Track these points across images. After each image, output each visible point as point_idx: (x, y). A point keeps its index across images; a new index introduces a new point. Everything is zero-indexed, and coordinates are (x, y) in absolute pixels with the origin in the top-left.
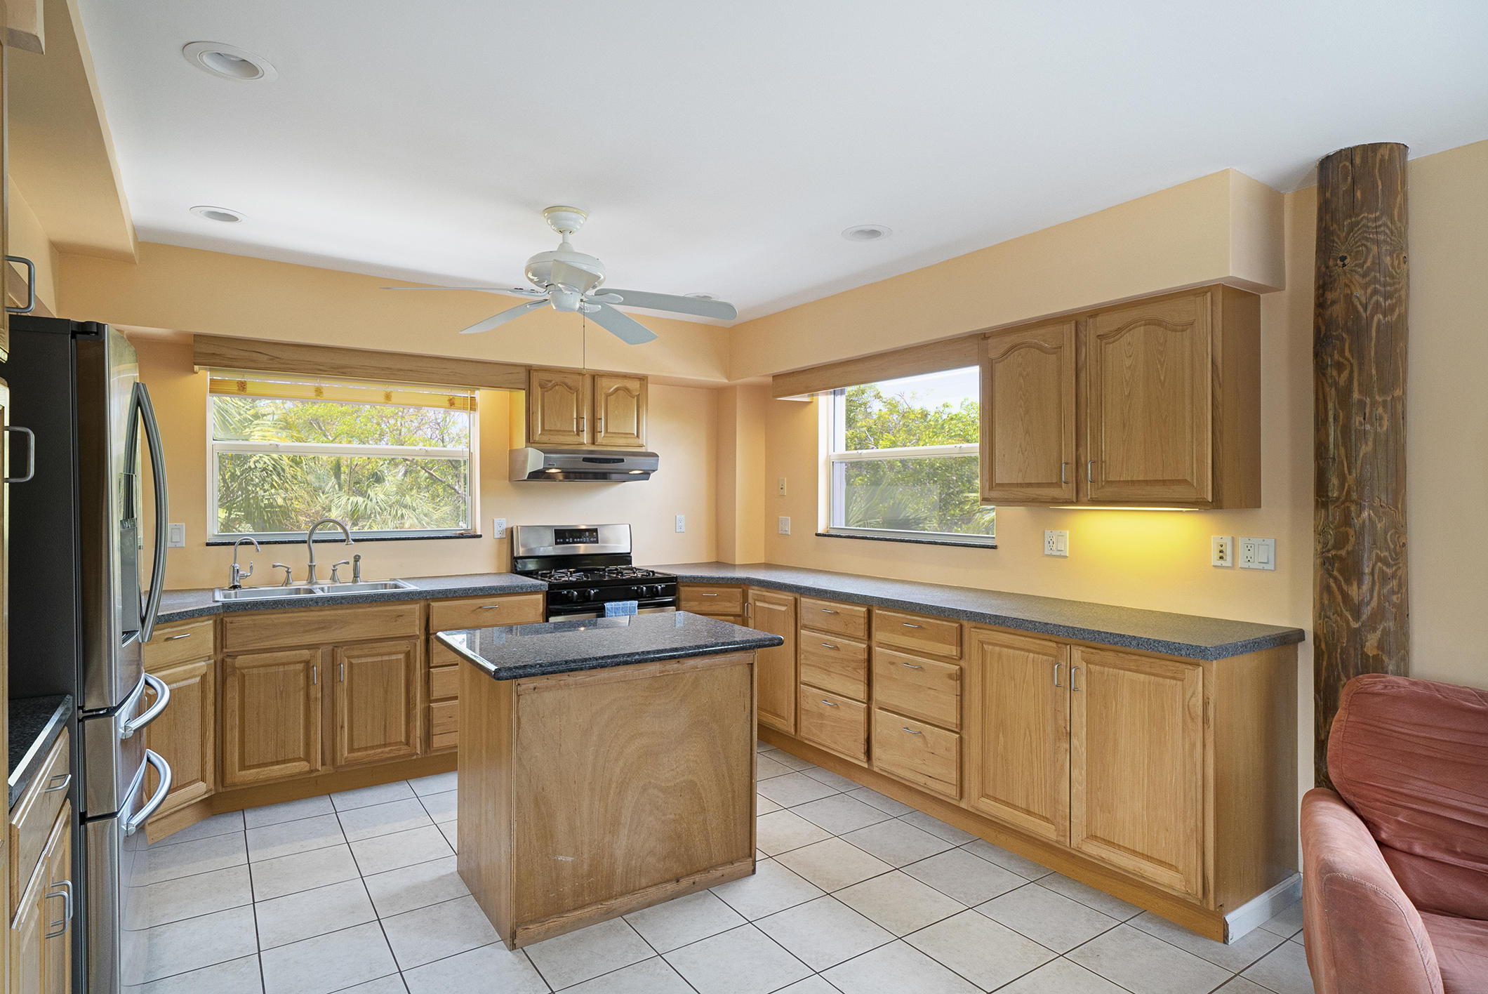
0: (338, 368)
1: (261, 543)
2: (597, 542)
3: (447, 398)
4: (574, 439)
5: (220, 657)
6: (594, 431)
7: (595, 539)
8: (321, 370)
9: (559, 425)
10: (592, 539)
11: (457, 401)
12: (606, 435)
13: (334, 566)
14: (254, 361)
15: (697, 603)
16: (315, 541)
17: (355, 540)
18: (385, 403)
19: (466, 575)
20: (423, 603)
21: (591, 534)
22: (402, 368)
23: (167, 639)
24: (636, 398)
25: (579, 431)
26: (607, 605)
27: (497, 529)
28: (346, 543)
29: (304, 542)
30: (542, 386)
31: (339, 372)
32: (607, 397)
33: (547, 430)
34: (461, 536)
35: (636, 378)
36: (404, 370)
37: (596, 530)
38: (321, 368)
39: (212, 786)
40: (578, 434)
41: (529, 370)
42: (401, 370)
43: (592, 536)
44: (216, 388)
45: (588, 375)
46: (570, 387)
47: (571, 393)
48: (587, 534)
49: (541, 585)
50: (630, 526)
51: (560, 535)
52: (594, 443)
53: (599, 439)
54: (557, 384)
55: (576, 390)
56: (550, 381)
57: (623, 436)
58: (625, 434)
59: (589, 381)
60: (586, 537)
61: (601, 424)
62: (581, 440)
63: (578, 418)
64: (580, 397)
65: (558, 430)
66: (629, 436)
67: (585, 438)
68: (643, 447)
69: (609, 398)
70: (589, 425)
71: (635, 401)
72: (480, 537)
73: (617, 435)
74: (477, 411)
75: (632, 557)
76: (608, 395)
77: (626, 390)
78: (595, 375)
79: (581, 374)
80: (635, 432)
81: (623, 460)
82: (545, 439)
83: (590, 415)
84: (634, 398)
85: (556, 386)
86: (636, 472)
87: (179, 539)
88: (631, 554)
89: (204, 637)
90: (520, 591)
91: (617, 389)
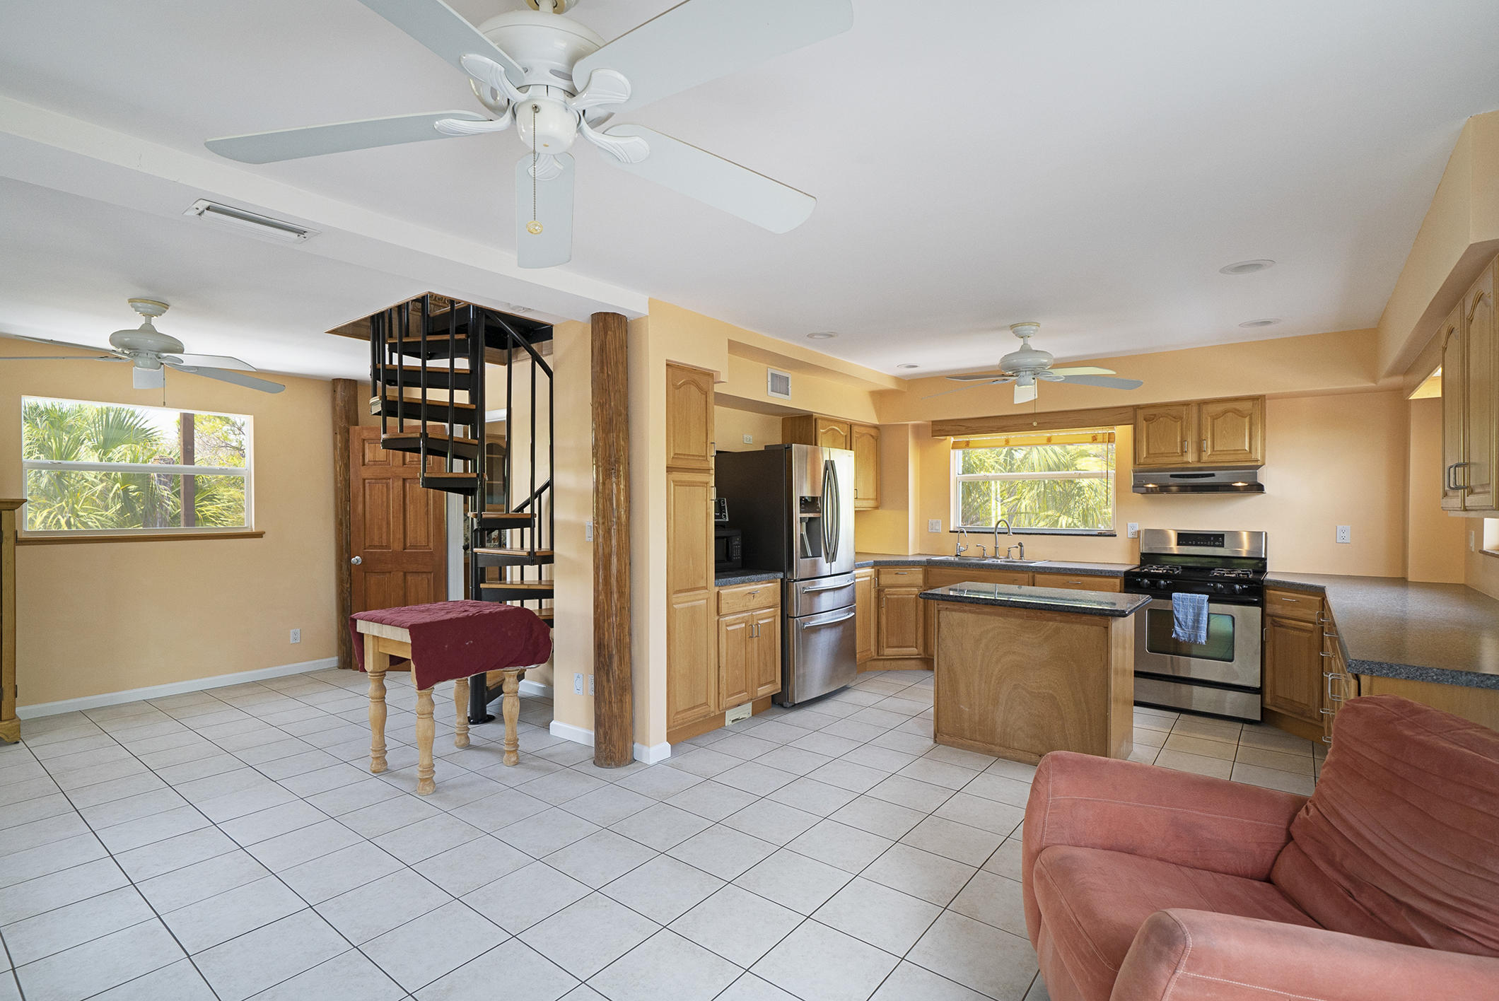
0: (1001, 428)
1: (967, 532)
2: (1222, 546)
3: (1091, 435)
4: (1179, 459)
6: (1200, 450)
7: (1220, 544)
9: (1163, 449)
10: (1217, 543)
11: (1100, 438)
12: (1214, 453)
13: (1009, 548)
14: (958, 431)
15: (1280, 607)
16: (998, 533)
17: (1014, 533)
18: (1047, 444)
19: (1108, 563)
20: (1031, 574)
21: (1216, 539)
23: (897, 574)
24: (1248, 417)
25: (1183, 452)
26: (1175, 595)
27: (1130, 531)
29: (993, 533)
30: (1147, 420)
31: (1002, 430)
32: (1214, 419)
33: (1152, 454)
34: (1100, 535)
35: (1252, 399)
37: (1222, 536)
38: (992, 429)
39: (921, 652)
40: (1182, 455)
41: (1136, 408)
43: (1218, 541)
44: (956, 446)
45: (1193, 405)
46: (1174, 418)
47: (1176, 422)
48: (1212, 538)
49: (1118, 572)
50: (1266, 534)
51: (1184, 538)
52: (1199, 461)
53: (1205, 457)
54: (1162, 417)
55: (1181, 418)
56: (1155, 415)
57: (1233, 452)
58: (1234, 450)
59: (1195, 409)
60: (1211, 541)
61: (1208, 444)
62: (1185, 460)
63: (1183, 441)
64: (1185, 423)
65: (1162, 453)
66: (1239, 452)
67: (1191, 457)
68: (1257, 461)
69: (1215, 421)
70: (1195, 446)
71: (1247, 420)
72: (1115, 536)
73: (1225, 452)
74: (1113, 442)
75: (1266, 563)
76: (1214, 418)
77: (1236, 411)
78: (1202, 404)
79: (1186, 404)
80: (1247, 448)
81: (1213, 475)
82: (1149, 461)
83: (1195, 438)
84: (1246, 417)
85: (1161, 419)
86: (1240, 484)
87: (939, 528)
88: (1266, 559)
89: (917, 576)
90: (1100, 574)
91: (1225, 412)
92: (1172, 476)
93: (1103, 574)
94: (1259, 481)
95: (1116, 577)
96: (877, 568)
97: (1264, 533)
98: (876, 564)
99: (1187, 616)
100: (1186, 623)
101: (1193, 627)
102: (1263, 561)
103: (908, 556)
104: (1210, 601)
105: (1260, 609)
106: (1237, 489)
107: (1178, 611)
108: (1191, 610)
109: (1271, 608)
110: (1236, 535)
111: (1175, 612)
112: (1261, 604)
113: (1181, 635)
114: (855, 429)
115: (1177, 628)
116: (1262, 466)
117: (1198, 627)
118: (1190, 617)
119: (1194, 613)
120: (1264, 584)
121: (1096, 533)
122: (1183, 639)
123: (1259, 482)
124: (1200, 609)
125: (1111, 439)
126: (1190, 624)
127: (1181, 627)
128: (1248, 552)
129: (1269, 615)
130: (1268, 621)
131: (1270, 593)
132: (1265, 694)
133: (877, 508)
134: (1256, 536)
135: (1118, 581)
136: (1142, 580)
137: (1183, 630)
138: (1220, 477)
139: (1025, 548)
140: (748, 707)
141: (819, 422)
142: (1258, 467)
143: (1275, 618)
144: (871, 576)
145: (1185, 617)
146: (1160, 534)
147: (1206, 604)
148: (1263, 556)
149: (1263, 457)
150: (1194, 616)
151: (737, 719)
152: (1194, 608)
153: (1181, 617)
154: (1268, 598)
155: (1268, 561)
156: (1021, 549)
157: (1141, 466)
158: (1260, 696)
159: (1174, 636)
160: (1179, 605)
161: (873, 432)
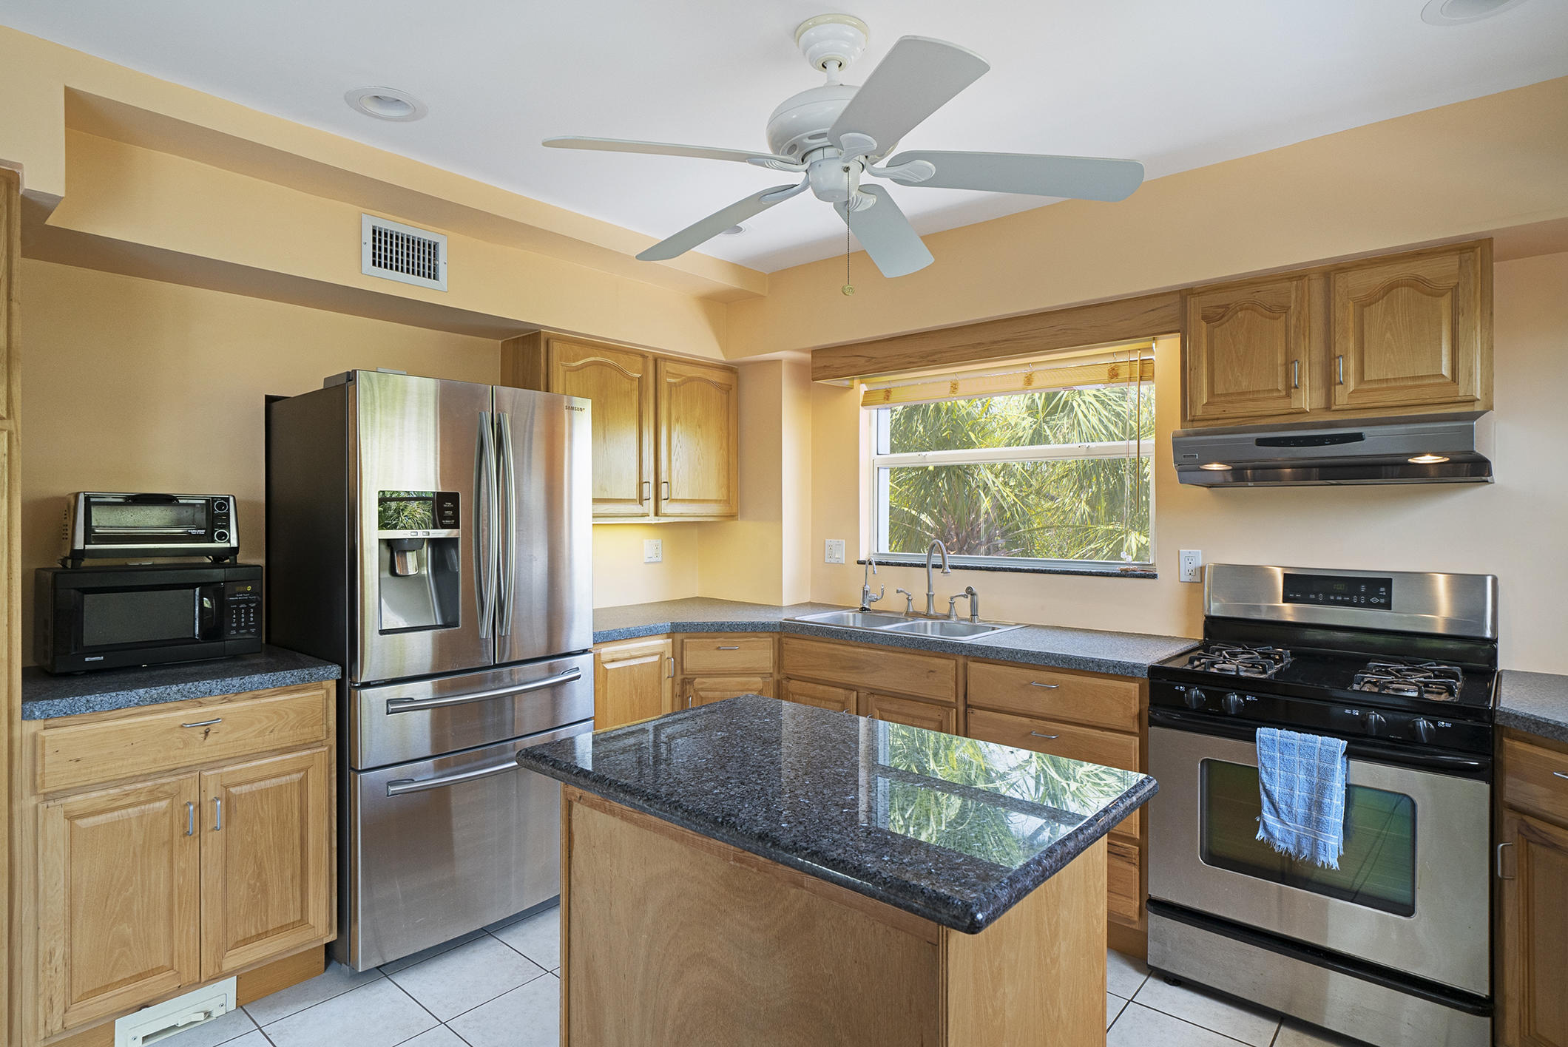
0: (928, 356)
2: (1387, 606)
3: (1109, 367)
4: (1281, 405)
5: (776, 676)
6: (1330, 382)
7: (1382, 601)
8: (911, 363)
9: (1244, 384)
10: (1375, 599)
11: (1124, 371)
12: (1365, 387)
13: (952, 598)
14: (854, 366)
15: (1541, 789)
18: (1023, 389)
21: (1373, 589)
22: (996, 340)
23: (719, 648)
24: (1449, 295)
25: (1290, 389)
26: (1262, 733)
27: (1186, 566)
28: (941, 570)
30: (1206, 318)
31: (929, 361)
33: (1219, 395)
34: (1123, 574)
35: (1454, 250)
36: (999, 342)
37: (1387, 583)
38: (911, 360)
40: (1288, 396)
41: (1186, 294)
42: (995, 342)
43: (1377, 593)
44: (868, 400)
45: (1313, 276)
46: (1270, 311)
47: (1274, 318)
48: (1363, 588)
49: (1134, 666)
50: (1495, 580)
51: (1299, 586)
52: (1328, 408)
53: (1341, 398)
54: (1241, 310)
55: (1285, 309)
56: (1226, 307)
57: (1410, 383)
58: (1414, 378)
59: (1317, 286)
60: (1359, 595)
61: (1347, 368)
62: (1296, 405)
63: (1289, 363)
64: (1293, 321)
65: (1243, 393)
66: (1426, 382)
67: (1308, 399)
68: (1473, 401)
69: (1366, 309)
70: (1317, 371)
71: (1445, 303)
72: (1155, 576)
73: (1393, 384)
74: (1152, 378)
75: (1496, 650)
76: (1365, 303)
77: (1416, 283)
78: (1333, 271)
79: (1297, 276)
80: (1446, 371)
81: (1359, 437)
82: (1215, 411)
83: (1317, 353)
84: (1442, 295)
85: (1240, 314)
86: (1428, 459)
87: (840, 555)
88: (1494, 641)
89: (761, 655)
90: (1096, 669)
91: (1391, 288)
92: (1261, 442)
93: (1103, 670)
94: (1480, 449)
95: (1132, 679)
96: (678, 637)
97: (1489, 580)
98: (676, 630)
99: (1292, 789)
100: (1289, 806)
101: (1308, 820)
102: (1488, 648)
103: (780, 608)
104: (1349, 754)
105: (1486, 787)
106: (1421, 471)
107: (1270, 775)
108: (1302, 777)
109: (1515, 790)
110: (1420, 580)
111: (1264, 776)
112: (1490, 773)
113: (1277, 834)
114: (667, 367)
115: (1269, 817)
116: (1482, 413)
117: (1319, 822)
118: (1301, 794)
119: (1310, 783)
120: (1497, 720)
121: (1117, 569)
122: (1282, 845)
123: (1477, 450)
124: (1325, 775)
125: (1145, 372)
126: (1300, 809)
127: (1278, 817)
128: (1450, 622)
129: (1513, 808)
130: (1510, 823)
131: (1514, 750)
132: (1504, 1014)
133: (731, 516)
134: (1469, 585)
135: (1134, 687)
136: (1187, 689)
137: (1283, 822)
138: (1376, 443)
139: (981, 598)
140: (222, 994)
141: (557, 348)
142: (1475, 416)
143: (1527, 818)
144: (661, 654)
145: (1287, 791)
146: (1254, 574)
147: (1339, 765)
148: (1488, 634)
149: (1488, 390)
150: (1311, 791)
151: (174, 1027)
152: (1309, 771)
153: (1277, 790)
154: (1508, 759)
155: (1501, 647)
156: (972, 601)
157: (1195, 424)
158: (1488, 1020)
159: (1261, 835)
160: (1272, 759)
161: (717, 376)
